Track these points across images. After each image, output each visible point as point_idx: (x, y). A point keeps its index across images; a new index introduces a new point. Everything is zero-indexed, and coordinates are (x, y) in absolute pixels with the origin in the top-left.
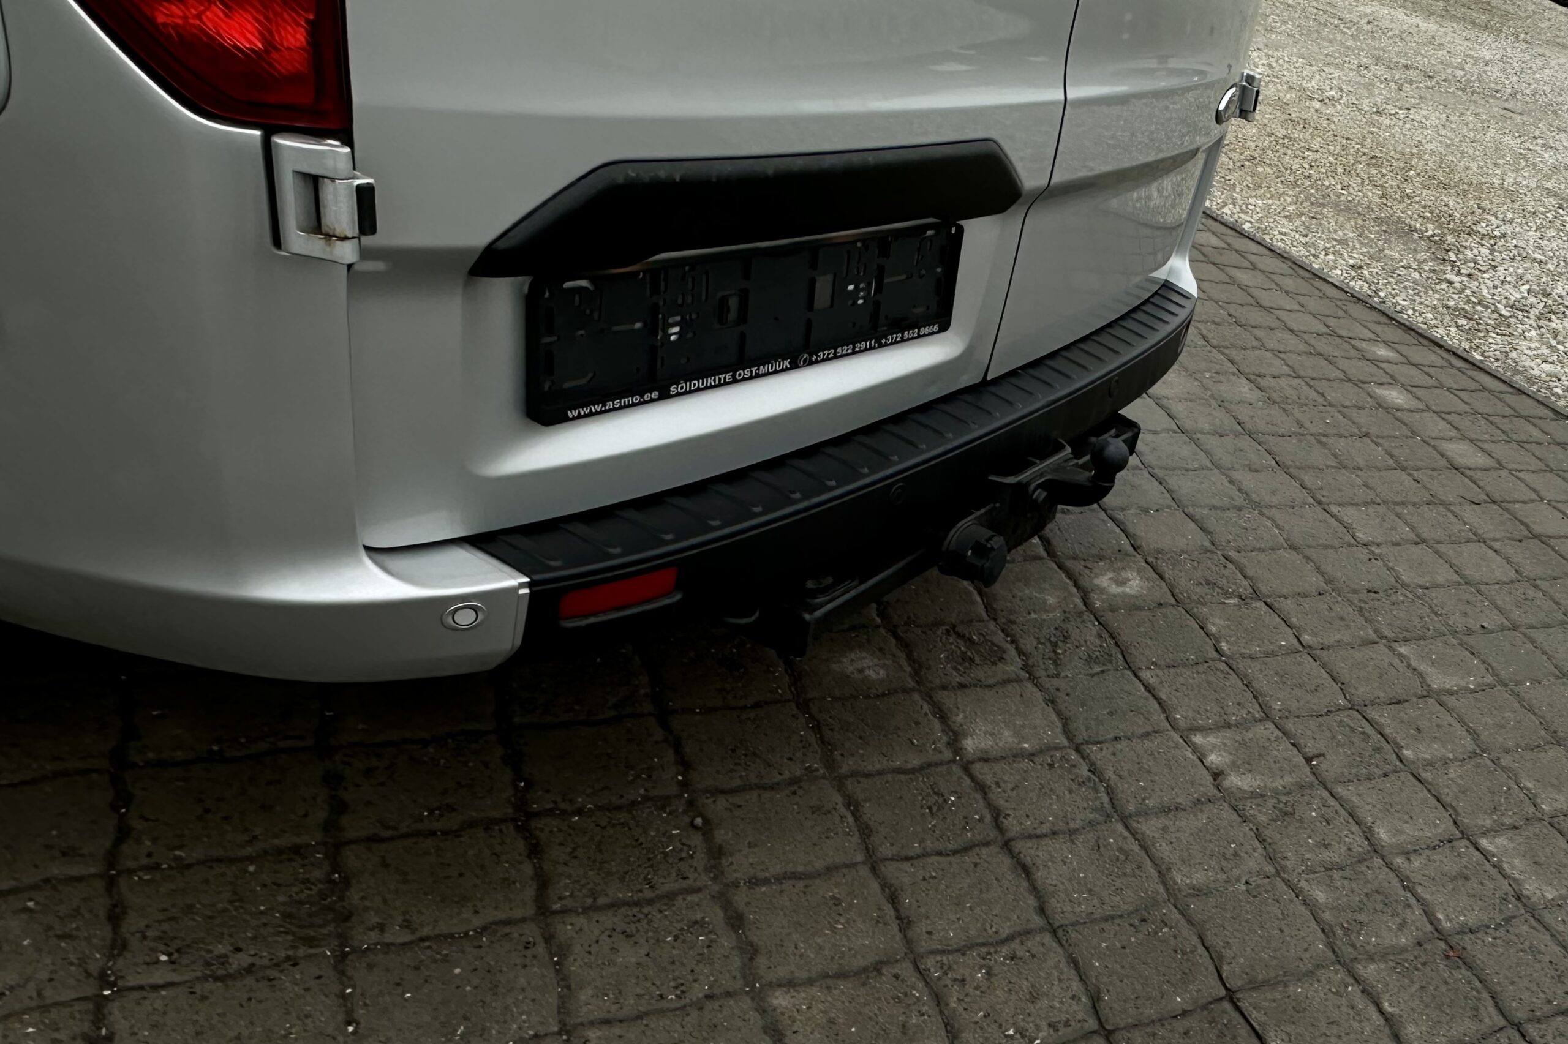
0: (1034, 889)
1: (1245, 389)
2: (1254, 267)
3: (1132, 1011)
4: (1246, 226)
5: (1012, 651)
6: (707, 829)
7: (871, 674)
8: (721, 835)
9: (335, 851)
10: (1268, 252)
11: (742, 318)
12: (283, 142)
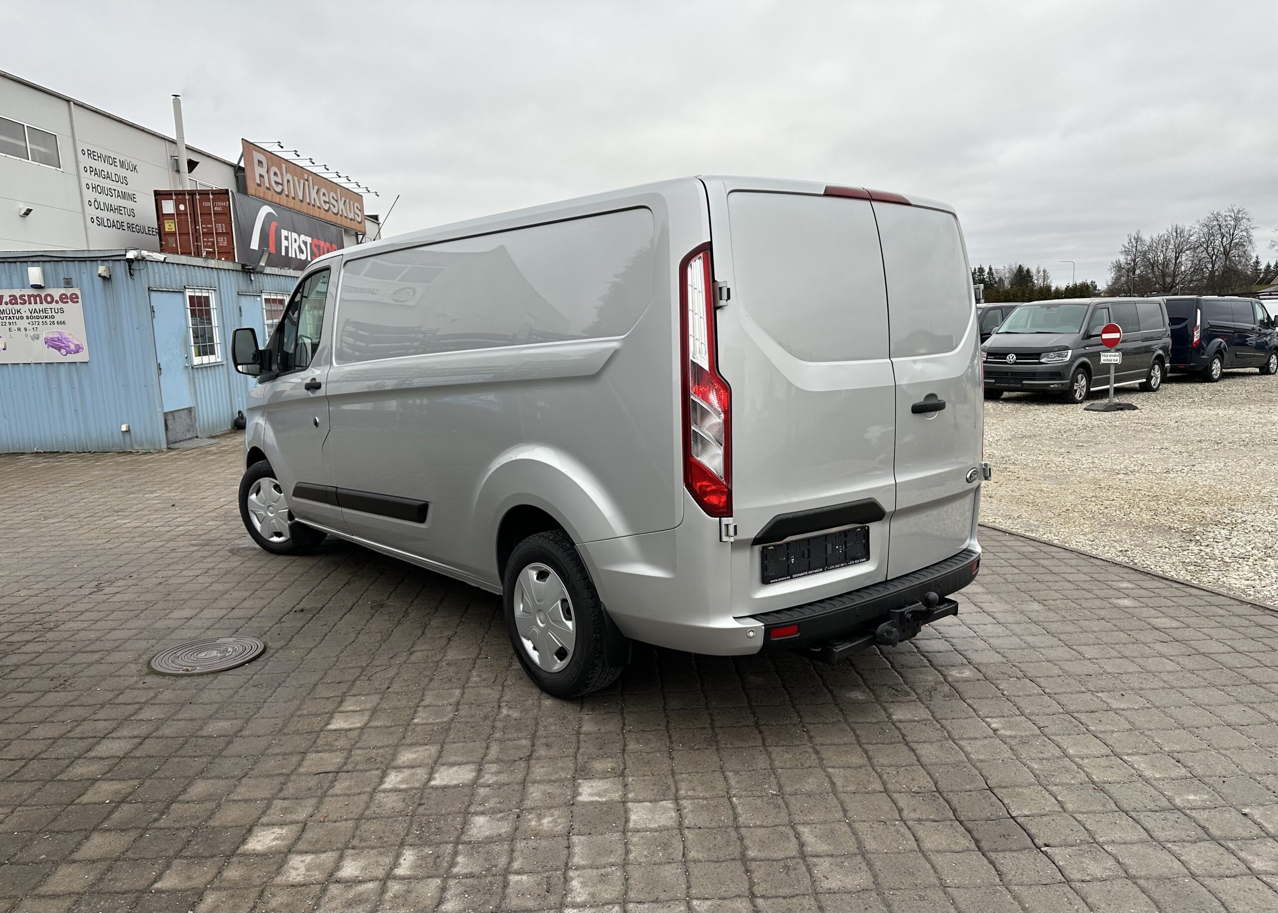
0: (916, 755)
1: (1036, 606)
2: (1053, 557)
3: (949, 787)
4: (1056, 542)
5: (913, 693)
6: (807, 732)
7: (860, 698)
8: (811, 733)
9: (713, 729)
10: (1063, 550)
11: (809, 556)
12: (723, 519)
